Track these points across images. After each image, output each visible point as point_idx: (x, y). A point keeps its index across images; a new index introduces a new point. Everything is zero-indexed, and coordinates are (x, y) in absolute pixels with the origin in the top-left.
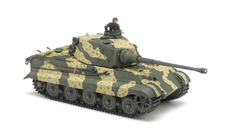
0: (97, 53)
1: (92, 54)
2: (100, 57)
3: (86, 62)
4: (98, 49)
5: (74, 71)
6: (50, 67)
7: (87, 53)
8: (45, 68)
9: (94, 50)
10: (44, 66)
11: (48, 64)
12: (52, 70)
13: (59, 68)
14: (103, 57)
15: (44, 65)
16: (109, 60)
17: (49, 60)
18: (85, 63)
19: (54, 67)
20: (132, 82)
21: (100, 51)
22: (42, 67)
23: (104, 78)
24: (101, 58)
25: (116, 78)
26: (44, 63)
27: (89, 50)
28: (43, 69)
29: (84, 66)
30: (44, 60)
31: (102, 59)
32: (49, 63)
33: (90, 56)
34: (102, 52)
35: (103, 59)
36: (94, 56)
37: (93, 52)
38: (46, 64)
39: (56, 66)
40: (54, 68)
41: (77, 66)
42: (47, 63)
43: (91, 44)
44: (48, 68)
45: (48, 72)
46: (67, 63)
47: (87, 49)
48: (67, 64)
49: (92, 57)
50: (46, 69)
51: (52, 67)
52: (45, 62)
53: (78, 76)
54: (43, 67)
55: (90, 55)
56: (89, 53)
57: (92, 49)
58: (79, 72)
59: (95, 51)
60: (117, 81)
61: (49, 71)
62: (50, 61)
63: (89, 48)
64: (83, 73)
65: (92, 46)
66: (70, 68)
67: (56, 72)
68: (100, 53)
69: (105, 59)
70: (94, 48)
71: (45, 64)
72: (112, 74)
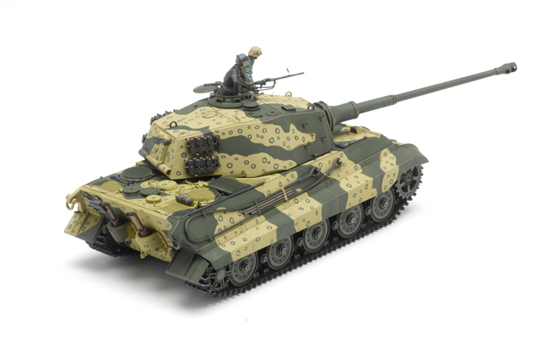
0: (296, 137)
1: (288, 143)
2: (304, 141)
3: (285, 167)
4: (292, 127)
5: (286, 197)
6: (232, 221)
7: (279, 147)
8: (223, 229)
9: (287, 134)
10: (221, 226)
11: (224, 215)
12: (241, 223)
13: (253, 210)
14: (309, 138)
15: (217, 224)
16: (321, 139)
17: (222, 207)
18: (283, 169)
19: (240, 216)
20: (383, 152)
21: (298, 129)
22: (216, 232)
23: (338, 176)
24: (306, 142)
25: (356, 163)
26: (216, 220)
27: (279, 138)
28: (221, 233)
29: (292, 176)
30: (212, 213)
31: (309, 143)
32: (225, 212)
33: (287, 149)
34: (303, 128)
35: (311, 141)
36: (292, 145)
37: (288, 139)
38: (221, 219)
39: (242, 209)
40: (242, 218)
41: (280, 183)
42: (221, 216)
43: (275, 124)
44: (229, 225)
45: (236, 233)
46: (259, 189)
47: (272, 140)
48: (259, 192)
49: (291, 149)
50: (227, 230)
51: (237, 217)
52: (216, 216)
53: (296, 201)
54: (219, 229)
55: (285, 148)
56: (282, 146)
57: (283, 135)
58: (292, 192)
59: (290, 134)
60: (362, 167)
61: (237, 230)
62: (224, 208)
63: (275, 136)
64: (299, 190)
65: (280, 127)
66: (271, 196)
67: (253, 222)
68: (300, 134)
69: (314, 140)
70: (287, 130)
71: (218, 222)
72: (344, 159)
